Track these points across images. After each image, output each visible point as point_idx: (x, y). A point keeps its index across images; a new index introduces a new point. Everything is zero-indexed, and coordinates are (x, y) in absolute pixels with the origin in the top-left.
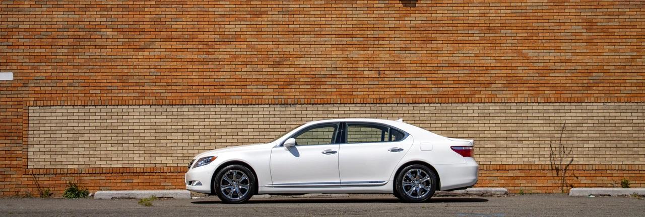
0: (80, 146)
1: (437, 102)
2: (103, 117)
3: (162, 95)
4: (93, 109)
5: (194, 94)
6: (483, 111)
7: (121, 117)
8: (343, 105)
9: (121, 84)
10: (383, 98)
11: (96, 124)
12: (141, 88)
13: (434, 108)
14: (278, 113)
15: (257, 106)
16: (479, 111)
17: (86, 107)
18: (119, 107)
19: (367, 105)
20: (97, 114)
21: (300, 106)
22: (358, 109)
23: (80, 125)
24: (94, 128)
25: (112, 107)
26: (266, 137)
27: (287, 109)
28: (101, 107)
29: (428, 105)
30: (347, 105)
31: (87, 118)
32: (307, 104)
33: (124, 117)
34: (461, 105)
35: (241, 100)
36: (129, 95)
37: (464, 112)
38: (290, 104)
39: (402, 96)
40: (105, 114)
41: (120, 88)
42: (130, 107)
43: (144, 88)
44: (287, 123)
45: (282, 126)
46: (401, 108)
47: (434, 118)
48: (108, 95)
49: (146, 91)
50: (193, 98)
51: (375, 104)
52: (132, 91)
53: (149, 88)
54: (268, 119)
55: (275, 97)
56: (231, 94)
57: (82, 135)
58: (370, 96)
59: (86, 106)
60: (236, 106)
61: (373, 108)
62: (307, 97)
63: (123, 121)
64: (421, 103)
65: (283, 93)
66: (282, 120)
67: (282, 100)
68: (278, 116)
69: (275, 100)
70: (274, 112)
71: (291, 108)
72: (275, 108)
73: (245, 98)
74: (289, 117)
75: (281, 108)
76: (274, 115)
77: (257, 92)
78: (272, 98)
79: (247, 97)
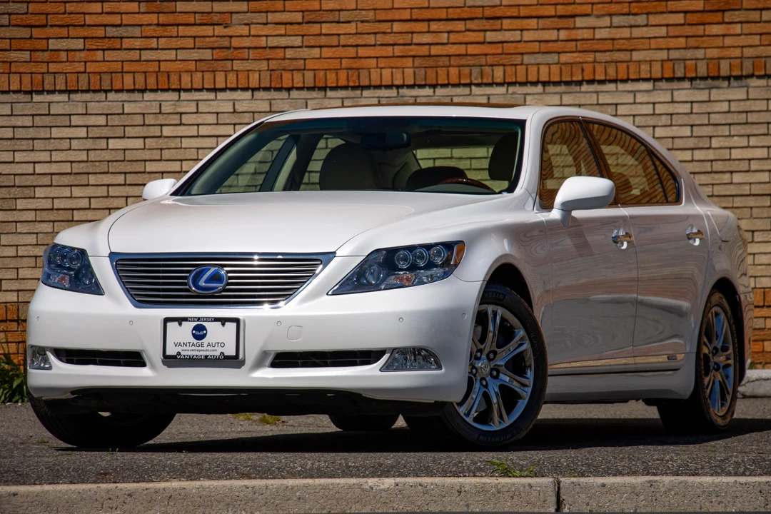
0: (21, 228)
2: (95, 132)
3: (289, 53)
4: (59, 103)
5: (398, 51)
7: (156, 131)
9: (153, 18)
11: (72, 156)
12: (219, 30)
14: (686, 108)
15: (611, 87)
17: (36, 98)
18: (148, 96)
20: (75, 120)
21: (763, 82)
23: (19, 157)
24: (66, 168)
25: (124, 96)
27: (715, 94)
28: (87, 96)
31: (43, 133)
33: (167, 131)
35: (555, 69)
36: (182, 55)
38: (728, 78)
40: (102, 120)
41: (148, 31)
42: (184, 95)
43: (228, 31)
44: (715, 143)
45: (699, 155)
48: (110, 55)
49: (235, 42)
50: (393, 62)
52: (190, 43)
53: (245, 30)
55: (674, 54)
56: (522, 47)
57: (27, 192)
59: (40, 92)
60: (539, 88)
63: (161, 143)
65: (703, 39)
66: (697, 131)
67: (698, 64)
68: (685, 120)
69: (674, 64)
70: (671, 104)
71: (729, 90)
72: (676, 93)
73: (572, 61)
74: (723, 122)
75: (696, 92)
76: (671, 115)
77: (613, 39)
78: (665, 58)
79: (575, 55)
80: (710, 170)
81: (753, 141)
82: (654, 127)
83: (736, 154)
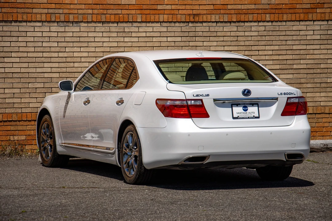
1: (268, 19)
6: (326, 32)
8: (144, 24)
10: (198, 15)
13: (263, 28)
14: (55, 34)
15: (24, 24)
16: (321, 32)
19: (177, 24)
21: (86, 25)
22: (165, 29)
26: (39, 70)
27: (67, 29)
29: (256, 24)
30: (150, 24)
32: (95, 22)
34: (298, 23)
37: (302, 33)
38: (73, 22)
39: (222, 11)
44: (67, 50)
45: (61, 55)
46: (221, 29)
47: (263, 43)
51: (187, 22)
54: (40, 44)
55: (51, 11)
58: (180, 12)
61: (184, 29)
62: (96, 12)
64: (247, 22)
65: (62, 5)
66: (60, 44)
67: (61, 16)
68: (55, 39)
69: (51, 15)
70: (49, 32)
71: (73, 27)
72: (51, 28)
73: (7, 12)
74: (71, 41)
75: (60, 28)
76: (50, 37)
77: (25, 3)
78: (47, 12)
79: (9, 9)
80: (65, 61)
81: (82, 49)
82: (42, 42)
83: (76, 54)
